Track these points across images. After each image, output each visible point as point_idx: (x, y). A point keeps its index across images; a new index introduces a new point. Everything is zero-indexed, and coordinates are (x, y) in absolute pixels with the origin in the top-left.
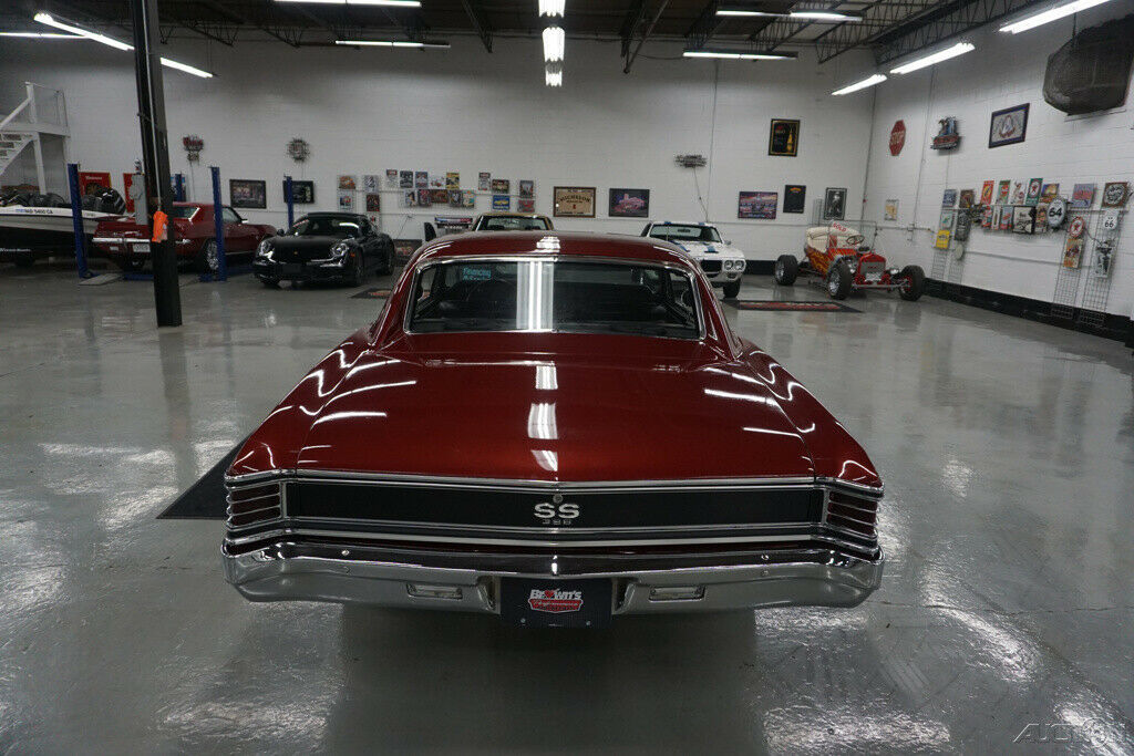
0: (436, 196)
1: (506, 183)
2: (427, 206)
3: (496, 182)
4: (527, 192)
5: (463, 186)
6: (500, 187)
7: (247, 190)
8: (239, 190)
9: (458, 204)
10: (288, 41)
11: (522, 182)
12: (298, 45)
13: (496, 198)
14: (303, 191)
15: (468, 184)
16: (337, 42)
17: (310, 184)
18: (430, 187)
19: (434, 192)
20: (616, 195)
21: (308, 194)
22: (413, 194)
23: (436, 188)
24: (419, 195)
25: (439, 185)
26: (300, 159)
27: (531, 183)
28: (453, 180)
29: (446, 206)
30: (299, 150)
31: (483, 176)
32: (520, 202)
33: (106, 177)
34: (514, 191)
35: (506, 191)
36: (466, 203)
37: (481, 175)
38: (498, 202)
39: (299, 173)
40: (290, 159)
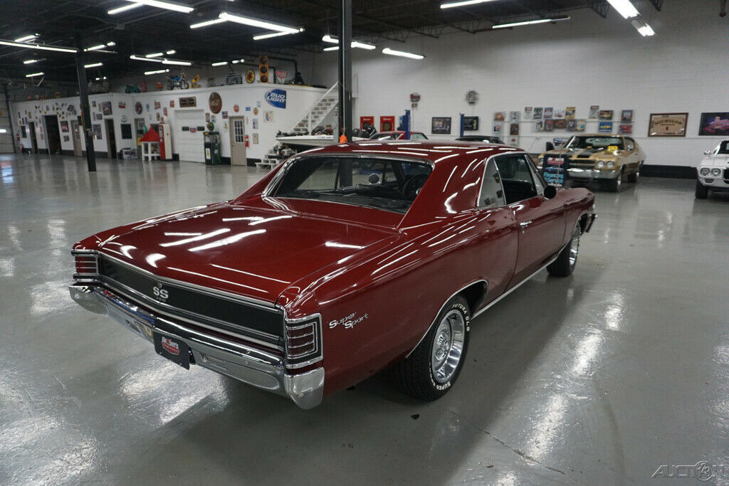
0: (557, 124)
1: (610, 113)
2: (550, 131)
3: (602, 113)
4: (627, 119)
5: (577, 116)
6: (605, 116)
7: (441, 123)
8: (437, 123)
9: (572, 129)
10: (468, 31)
11: (624, 111)
12: (474, 32)
13: (601, 124)
14: (472, 123)
15: (582, 114)
16: (494, 27)
17: (477, 118)
18: (554, 118)
19: (555, 121)
20: (707, 118)
21: (475, 125)
22: (541, 123)
23: (558, 118)
24: (545, 123)
25: (560, 116)
26: (472, 103)
27: (631, 111)
28: (570, 112)
29: (564, 130)
30: (472, 98)
31: (593, 108)
32: (621, 126)
33: (372, 118)
34: (617, 119)
35: (610, 118)
36: (579, 128)
37: (592, 108)
38: (602, 127)
39: (469, 112)
40: (466, 104)
